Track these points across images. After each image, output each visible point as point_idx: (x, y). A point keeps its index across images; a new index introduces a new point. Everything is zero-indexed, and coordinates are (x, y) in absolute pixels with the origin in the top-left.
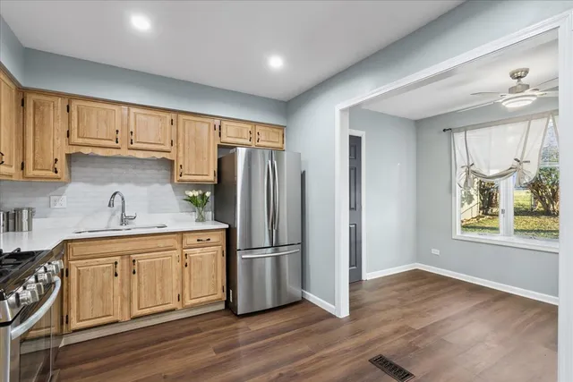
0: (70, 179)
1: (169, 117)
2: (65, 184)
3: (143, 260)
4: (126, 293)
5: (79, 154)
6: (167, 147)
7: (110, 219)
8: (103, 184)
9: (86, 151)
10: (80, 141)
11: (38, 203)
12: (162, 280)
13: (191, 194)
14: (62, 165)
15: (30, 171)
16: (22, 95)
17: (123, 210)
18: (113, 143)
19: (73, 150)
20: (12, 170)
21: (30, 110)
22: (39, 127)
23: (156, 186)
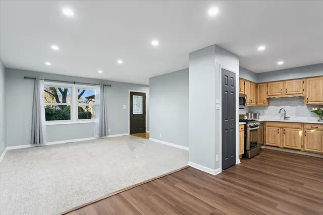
0: (269, 105)
1: (301, 81)
2: (267, 106)
3: (287, 130)
4: (282, 139)
5: (270, 98)
6: (301, 92)
7: (281, 117)
8: (279, 106)
9: (272, 97)
10: (270, 94)
11: (261, 111)
12: (294, 138)
13: (314, 109)
14: (266, 101)
15: (258, 104)
16: (257, 85)
17: (285, 115)
18: (280, 94)
19: (269, 97)
20: (254, 104)
21: (258, 88)
22: (260, 92)
23: (299, 106)
